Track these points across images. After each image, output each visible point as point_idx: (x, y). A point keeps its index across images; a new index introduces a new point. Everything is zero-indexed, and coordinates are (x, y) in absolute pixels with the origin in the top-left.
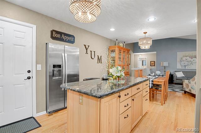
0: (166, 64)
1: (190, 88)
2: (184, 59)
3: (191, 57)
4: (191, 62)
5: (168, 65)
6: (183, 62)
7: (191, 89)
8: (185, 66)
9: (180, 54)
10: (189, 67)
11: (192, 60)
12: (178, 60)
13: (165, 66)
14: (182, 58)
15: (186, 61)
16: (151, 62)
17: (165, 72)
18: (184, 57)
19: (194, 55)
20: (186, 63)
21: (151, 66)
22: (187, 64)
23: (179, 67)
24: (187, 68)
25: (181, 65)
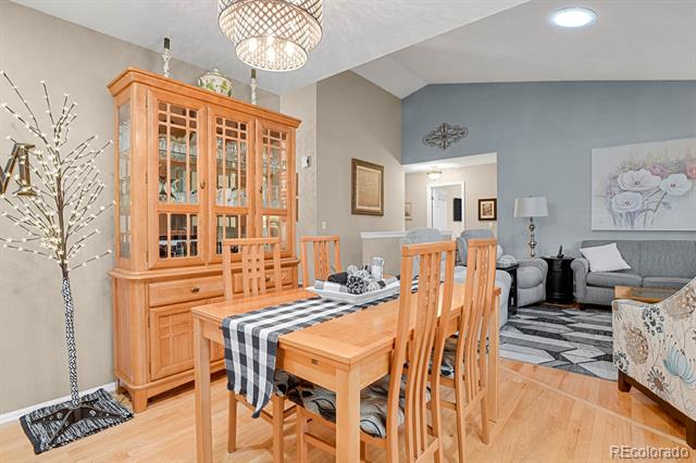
0: (535, 207)
1: (655, 360)
2: (626, 179)
3: (658, 170)
4: (659, 195)
5: (544, 213)
6: (620, 197)
7: (665, 373)
8: (631, 216)
9: (605, 160)
10: (649, 221)
11: (664, 184)
12: (597, 186)
13: (531, 219)
14: (616, 177)
15: (637, 189)
16: (480, 201)
17: (533, 246)
18: (624, 169)
19: (673, 159)
20: (638, 202)
21: (480, 219)
22: (638, 208)
23: (601, 219)
24: (638, 225)
25: (611, 210)
